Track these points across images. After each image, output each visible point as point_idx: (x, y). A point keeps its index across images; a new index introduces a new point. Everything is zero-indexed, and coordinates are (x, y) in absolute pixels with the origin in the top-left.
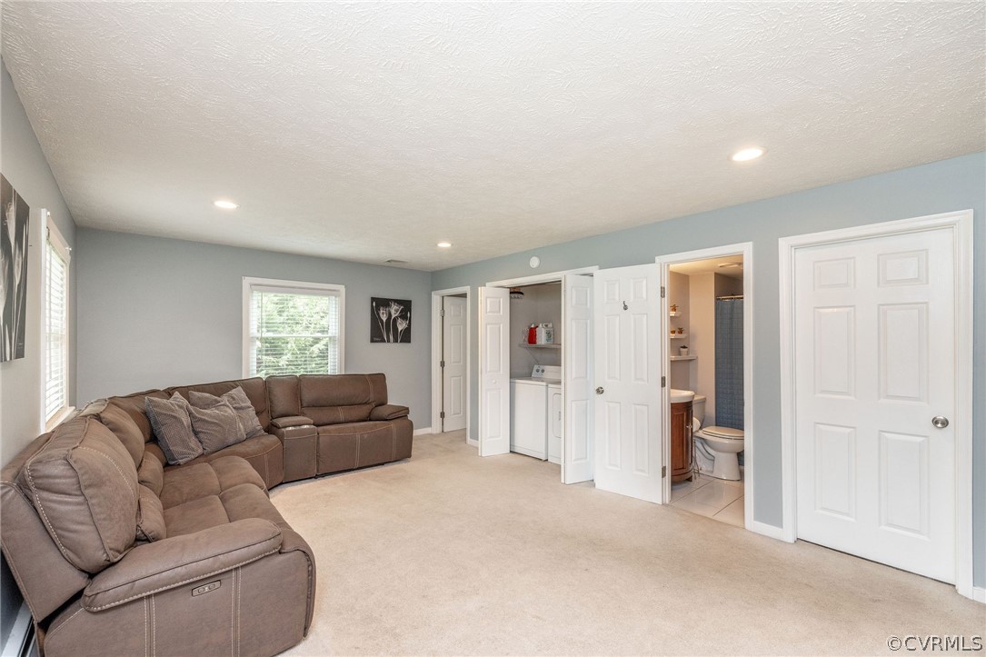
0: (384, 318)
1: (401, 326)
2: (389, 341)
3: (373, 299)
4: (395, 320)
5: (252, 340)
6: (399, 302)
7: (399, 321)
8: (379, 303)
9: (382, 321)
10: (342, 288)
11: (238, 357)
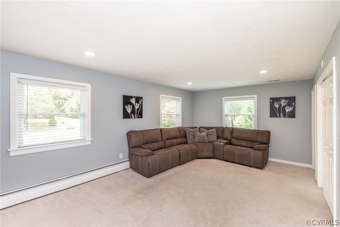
0: (277, 106)
1: (288, 110)
2: (280, 117)
3: (271, 99)
4: (284, 107)
5: (227, 115)
6: (286, 98)
7: (287, 107)
8: (274, 100)
9: (276, 108)
10: (256, 96)
11: (221, 121)
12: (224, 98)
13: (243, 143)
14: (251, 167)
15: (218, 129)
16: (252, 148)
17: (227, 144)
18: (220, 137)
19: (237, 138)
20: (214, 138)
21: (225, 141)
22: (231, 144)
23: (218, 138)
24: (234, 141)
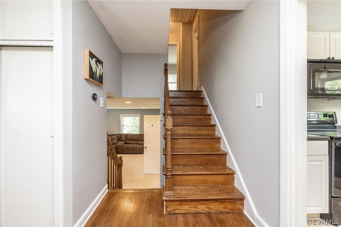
10: (139, 115)
11: (119, 129)
12: (121, 115)
13: (133, 142)
14: (137, 154)
15: (117, 135)
16: (138, 144)
17: (124, 144)
18: (119, 140)
19: (129, 140)
20: (116, 141)
21: (124, 142)
22: (126, 144)
23: (118, 140)
24: (128, 142)
